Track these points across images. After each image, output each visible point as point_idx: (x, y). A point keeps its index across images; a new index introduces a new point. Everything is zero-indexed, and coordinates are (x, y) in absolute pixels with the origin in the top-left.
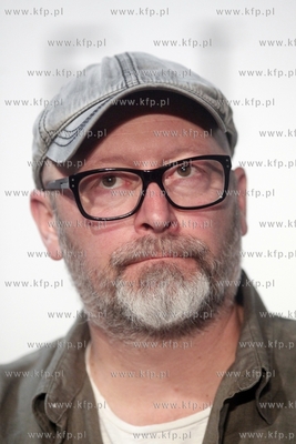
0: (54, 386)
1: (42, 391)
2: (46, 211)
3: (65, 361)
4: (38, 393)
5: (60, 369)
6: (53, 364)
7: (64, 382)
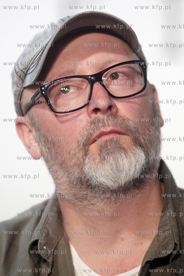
0: (44, 235)
1: (36, 238)
2: (28, 129)
3: (50, 218)
4: (33, 240)
5: (47, 223)
6: (42, 221)
7: (50, 232)
